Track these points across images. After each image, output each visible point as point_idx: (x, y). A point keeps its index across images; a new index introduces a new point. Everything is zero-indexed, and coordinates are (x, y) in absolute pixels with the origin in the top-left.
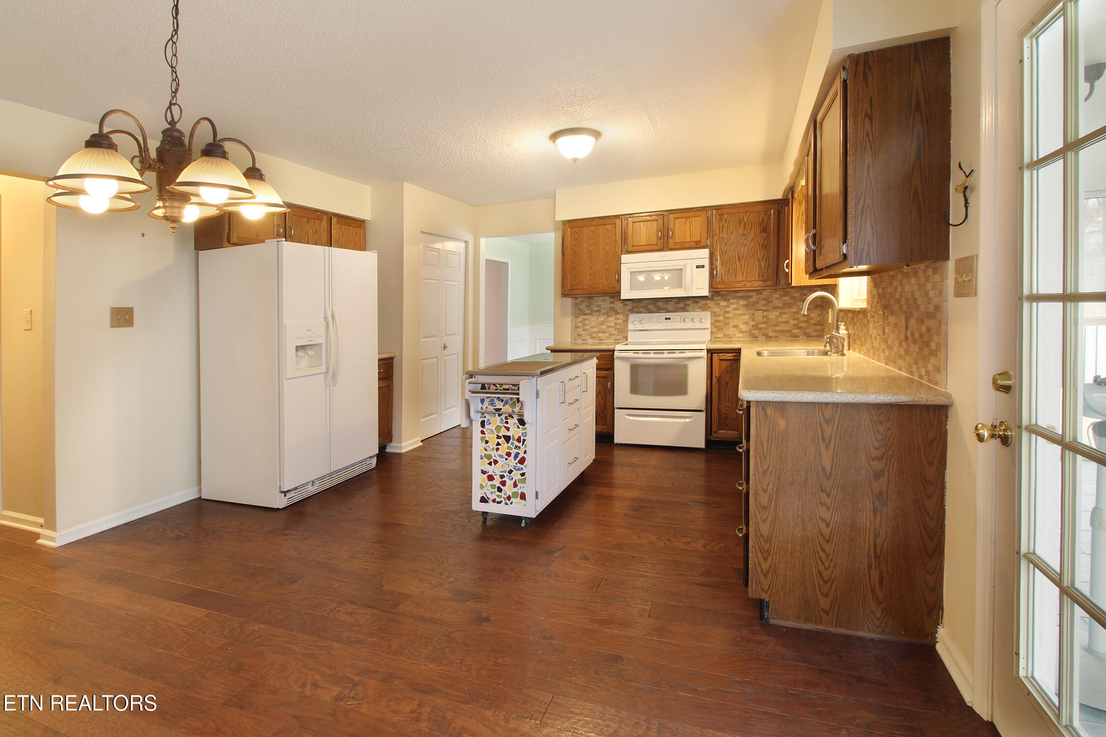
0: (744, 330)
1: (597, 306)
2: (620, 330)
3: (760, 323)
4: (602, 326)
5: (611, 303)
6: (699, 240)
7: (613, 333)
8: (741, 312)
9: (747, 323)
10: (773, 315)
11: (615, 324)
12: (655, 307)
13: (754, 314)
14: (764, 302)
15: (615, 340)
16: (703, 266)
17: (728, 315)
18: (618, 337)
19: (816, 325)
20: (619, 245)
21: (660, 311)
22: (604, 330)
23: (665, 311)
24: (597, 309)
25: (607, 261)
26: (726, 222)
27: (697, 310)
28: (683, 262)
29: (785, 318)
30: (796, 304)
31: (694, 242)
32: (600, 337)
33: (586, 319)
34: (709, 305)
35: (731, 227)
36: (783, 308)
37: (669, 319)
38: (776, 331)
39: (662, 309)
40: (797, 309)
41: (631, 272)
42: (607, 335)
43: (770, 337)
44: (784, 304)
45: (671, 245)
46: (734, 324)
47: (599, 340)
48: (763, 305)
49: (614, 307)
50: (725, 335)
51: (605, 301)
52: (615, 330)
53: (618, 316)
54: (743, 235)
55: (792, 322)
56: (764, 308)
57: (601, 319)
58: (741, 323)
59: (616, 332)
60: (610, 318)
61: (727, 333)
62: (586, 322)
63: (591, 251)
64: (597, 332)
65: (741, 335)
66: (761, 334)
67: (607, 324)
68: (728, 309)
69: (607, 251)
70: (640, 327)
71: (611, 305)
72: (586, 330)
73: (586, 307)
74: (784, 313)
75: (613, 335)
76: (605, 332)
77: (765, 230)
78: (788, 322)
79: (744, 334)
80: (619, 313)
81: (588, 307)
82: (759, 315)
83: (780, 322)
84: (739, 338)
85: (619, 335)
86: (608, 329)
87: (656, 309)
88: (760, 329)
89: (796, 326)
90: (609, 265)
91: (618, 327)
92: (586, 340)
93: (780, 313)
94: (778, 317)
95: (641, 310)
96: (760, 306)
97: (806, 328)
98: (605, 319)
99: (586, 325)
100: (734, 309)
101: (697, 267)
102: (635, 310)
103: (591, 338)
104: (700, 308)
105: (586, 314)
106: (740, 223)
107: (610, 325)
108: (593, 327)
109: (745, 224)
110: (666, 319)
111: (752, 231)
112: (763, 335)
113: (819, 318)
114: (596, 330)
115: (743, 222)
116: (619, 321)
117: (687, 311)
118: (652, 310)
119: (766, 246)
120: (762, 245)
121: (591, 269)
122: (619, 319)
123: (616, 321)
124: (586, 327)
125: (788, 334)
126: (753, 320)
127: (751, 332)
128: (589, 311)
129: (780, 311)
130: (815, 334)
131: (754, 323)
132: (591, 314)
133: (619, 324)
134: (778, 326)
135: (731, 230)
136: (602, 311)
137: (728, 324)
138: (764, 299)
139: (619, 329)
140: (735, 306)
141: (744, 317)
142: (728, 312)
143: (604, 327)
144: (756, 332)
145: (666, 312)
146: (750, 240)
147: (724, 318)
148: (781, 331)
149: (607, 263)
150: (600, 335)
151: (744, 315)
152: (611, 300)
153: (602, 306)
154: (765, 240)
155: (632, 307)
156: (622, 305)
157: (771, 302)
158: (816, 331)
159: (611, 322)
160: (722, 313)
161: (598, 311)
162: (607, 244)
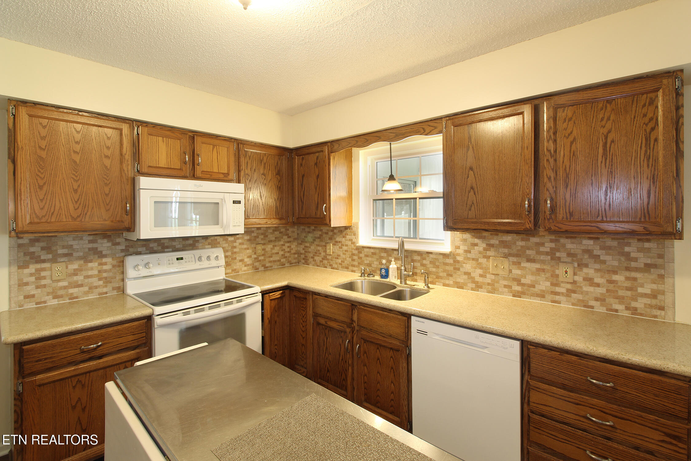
0: (248, 263)
1: (64, 247)
2: (108, 280)
3: (260, 256)
4: (75, 278)
5: (90, 242)
6: (226, 172)
7: (95, 284)
8: (245, 246)
9: (250, 257)
10: (269, 247)
11: (99, 272)
12: (158, 245)
13: (255, 248)
14: (262, 237)
15: (100, 294)
16: (239, 202)
17: (235, 250)
18: (105, 290)
19: (295, 254)
20: (127, 161)
21: (166, 250)
22: (80, 283)
23: (171, 250)
24: (65, 251)
25: (106, 181)
26: (250, 158)
27: (207, 247)
28: (221, 196)
29: (276, 249)
30: (282, 238)
31: (223, 173)
32: (72, 294)
33: (44, 269)
34: (218, 241)
35: (254, 165)
36: (275, 241)
37: (182, 259)
38: (270, 262)
39: (167, 247)
40: (284, 242)
41: (155, 202)
42: (86, 289)
43: (267, 267)
44: (276, 238)
45: (198, 173)
46: (240, 258)
47: (70, 299)
48: (262, 239)
49: (97, 248)
50: (233, 270)
51: (81, 239)
52: (100, 279)
53: (104, 260)
54: (263, 174)
55: (281, 253)
56: (262, 242)
57: (75, 266)
58: (246, 257)
59: (101, 283)
60: (90, 265)
61: (235, 268)
62: (43, 274)
63: (75, 162)
64: (65, 288)
65: (246, 268)
66: (261, 265)
67: (85, 273)
68: (235, 244)
69: (106, 167)
70: (144, 272)
71: (91, 246)
72: (45, 286)
73: (43, 249)
74: (276, 246)
75: (96, 287)
76: (81, 286)
77: (278, 173)
78: (278, 253)
79: (248, 267)
80: (105, 256)
81: (47, 249)
82: (259, 247)
83: (274, 253)
84: (245, 271)
85: (106, 286)
86: (86, 281)
87: (160, 248)
88: (260, 261)
89: (284, 256)
90: (110, 189)
91: (105, 275)
92: (45, 302)
93: (274, 246)
94: (272, 249)
95: (140, 250)
96: (259, 240)
97: (289, 257)
98: (80, 266)
99: (44, 278)
100: (240, 244)
101: (234, 202)
102: (131, 250)
103: (54, 298)
104: (209, 244)
105: (44, 261)
106: (261, 163)
107: (89, 274)
108: (59, 281)
109: (265, 164)
110: (178, 259)
111: (270, 172)
112: (262, 267)
113: (296, 249)
114: (65, 284)
115: (263, 162)
116: (105, 267)
117: (197, 248)
118: (155, 249)
119: (280, 187)
120: (277, 186)
121: (76, 191)
122: (106, 264)
123: (99, 267)
124: (43, 282)
125: (278, 263)
126: (255, 253)
127: (253, 264)
128: (50, 256)
129: (273, 244)
130: (294, 261)
131: (255, 256)
132: (54, 260)
133: (106, 271)
134: (271, 257)
135: (254, 168)
136: (75, 254)
137: (236, 258)
138: (262, 234)
139: (106, 278)
140: (240, 241)
141: (248, 251)
142: (235, 247)
143: (79, 278)
144: (257, 264)
145: (173, 251)
146: (269, 180)
147: (232, 253)
148: (274, 261)
149: (106, 185)
150: (71, 291)
151: (248, 249)
152: (91, 238)
153: (75, 247)
154: (279, 181)
155: (126, 246)
156: (109, 244)
157: (267, 236)
158: (295, 258)
159: (92, 269)
160: (230, 248)
161: (65, 255)
162: (106, 157)
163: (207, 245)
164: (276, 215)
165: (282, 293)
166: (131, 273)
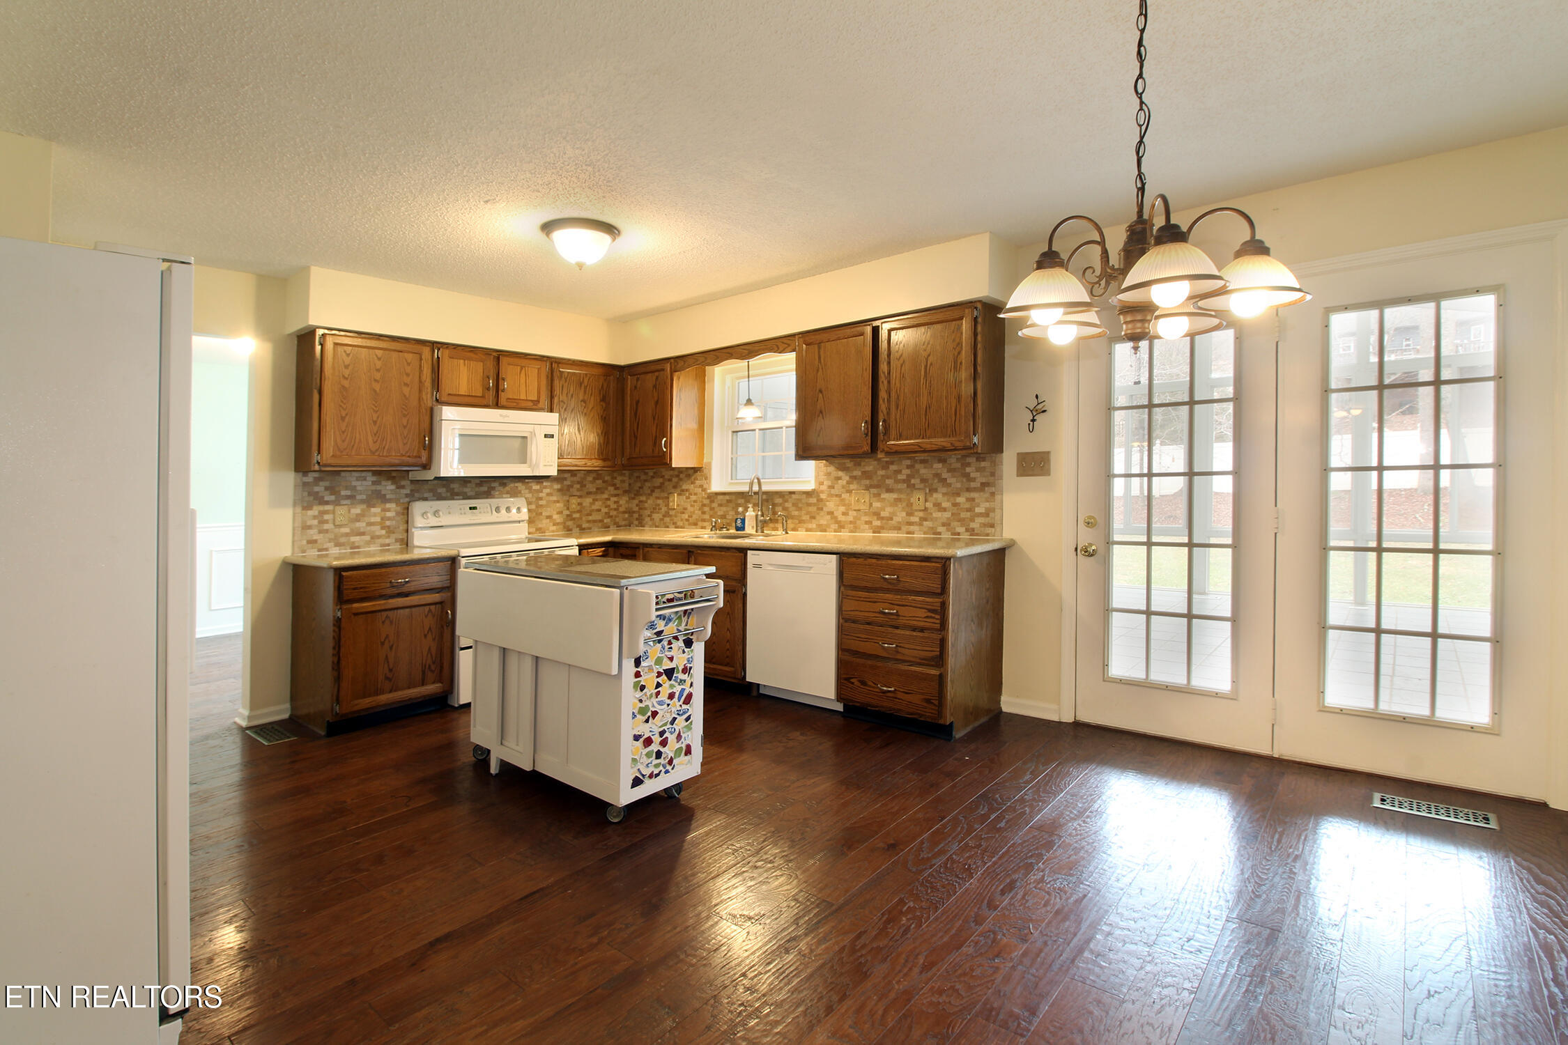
0: (558, 521)
1: (347, 488)
2: (391, 529)
3: (574, 512)
4: (358, 524)
5: (374, 483)
6: (536, 399)
7: (377, 533)
8: (555, 498)
9: (560, 513)
10: (587, 501)
11: (382, 519)
12: (447, 491)
13: (568, 501)
14: (578, 486)
15: (383, 545)
16: (552, 436)
17: (541, 503)
18: (387, 541)
19: (624, 512)
20: (426, 388)
21: (455, 497)
22: (362, 530)
23: (461, 497)
24: (348, 493)
25: (403, 412)
26: (566, 381)
27: (504, 496)
28: (530, 428)
29: (597, 505)
30: (607, 489)
31: (531, 401)
32: (353, 542)
33: (326, 512)
34: (519, 489)
35: (572, 389)
36: (596, 493)
37: (475, 508)
38: (589, 522)
39: (458, 494)
40: (609, 495)
42: (367, 538)
43: (584, 529)
44: (597, 489)
45: (503, 401)
46: (548, 514)
47: (351, 548)
48: (578, 490)
49: (380, 491)
50: (537, 530)
51: (365, 480)
52: (383, 528)
53: (388, 505)
54: (583, 401)
55: (605, 510)
56: (578, 494)
57: (357, 510)
58: (555, 513)
59: (383, 532)
60: (373, 510)
61: (540, 526)
62: (326, 517)
63: (375, 391)
64: (347, 535)
65: (554, 528)
66: (575, 526)
67: (367, 519)
68: (541, 495)
70: (433, 521)
71: (374, 488)
72: (327, 531)
73: (327, 489)
74: (597, 500)
75: (379, 537)
76: (363, 534)
77: (603, 399)
78: (599, 510)
79: (558, 527)
80: (390, 501)
81: (331, 490)
82: (574, 501)
83: (593, 510)
84: (553, 531)
85: (389, 537)
86: (369, 528)
87: (449, 494)
88: (574, 519)
89: (608, 515)
90: (408, 420)
91: (388, 523)
92: (326, 549)
93: (594, 500)
94: (591, 504)
95: (426, 495)
96: (574, 491)
97: (616, 517)
98: (363, 510)
99: (327, 522)
100: (548, 494)
101: (546, 436)
102: (417, 495)
103: (336, 546)
104: (507, 493)
105: (327, 503)
106: (581, 384)
107: (372, 521)
108: (340, 526)
109: (586, 387)
110: (471, 508)
111: (592, 398)
112: (577, 527)
113: (627, 506)
114: (347, 530)
115: (583, 385)
116: (389, 514)
117: (493, 497)
118: (444, 495)
119: (605, 418)
120: (602, 416)
121: (375, 423)
122: (389, 510)
123: (383, 513)
124: (326, 526)
125: (600, 524)
126: (568, 509)
127: (565, 523)
128: (333, 498)
129: (593, 496)
130: (624, 523)
131: (568, 512)
132: (336, 503)
133: (389, 519)
134: (591, 515)
135: (571, 392)
136: (359, 497)
137: (541, 514)
138: (578, 483)
139: (389, 527)
140: (548, 491)
141: (558, 504)
142: (541, 499)
143: (361, 525)
144: (570, 523)
145: (464, 499)
146: (590, 408)
147: (537, 507)
148: (594, 521)
149: (405, 415)
150: (353, 539)
151: (558, 502)
152: (374, 479)
153: (359, 488)
154: (604, 410)
155: (411, 491)
156: (393, 487)
157: (585, 486)
158: (625, 519)
159: (375, 515)
160: (534, 500)
161: (348, 497)
162: (406, 384)
163: (505, 494)
164: (598, 455)
165: (604, 551)
166: (419, 521)
